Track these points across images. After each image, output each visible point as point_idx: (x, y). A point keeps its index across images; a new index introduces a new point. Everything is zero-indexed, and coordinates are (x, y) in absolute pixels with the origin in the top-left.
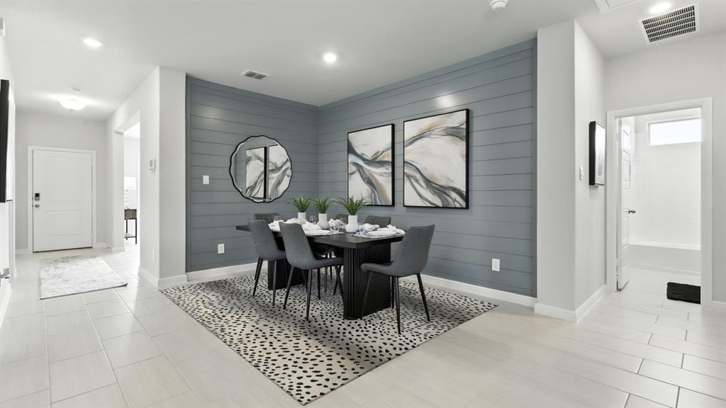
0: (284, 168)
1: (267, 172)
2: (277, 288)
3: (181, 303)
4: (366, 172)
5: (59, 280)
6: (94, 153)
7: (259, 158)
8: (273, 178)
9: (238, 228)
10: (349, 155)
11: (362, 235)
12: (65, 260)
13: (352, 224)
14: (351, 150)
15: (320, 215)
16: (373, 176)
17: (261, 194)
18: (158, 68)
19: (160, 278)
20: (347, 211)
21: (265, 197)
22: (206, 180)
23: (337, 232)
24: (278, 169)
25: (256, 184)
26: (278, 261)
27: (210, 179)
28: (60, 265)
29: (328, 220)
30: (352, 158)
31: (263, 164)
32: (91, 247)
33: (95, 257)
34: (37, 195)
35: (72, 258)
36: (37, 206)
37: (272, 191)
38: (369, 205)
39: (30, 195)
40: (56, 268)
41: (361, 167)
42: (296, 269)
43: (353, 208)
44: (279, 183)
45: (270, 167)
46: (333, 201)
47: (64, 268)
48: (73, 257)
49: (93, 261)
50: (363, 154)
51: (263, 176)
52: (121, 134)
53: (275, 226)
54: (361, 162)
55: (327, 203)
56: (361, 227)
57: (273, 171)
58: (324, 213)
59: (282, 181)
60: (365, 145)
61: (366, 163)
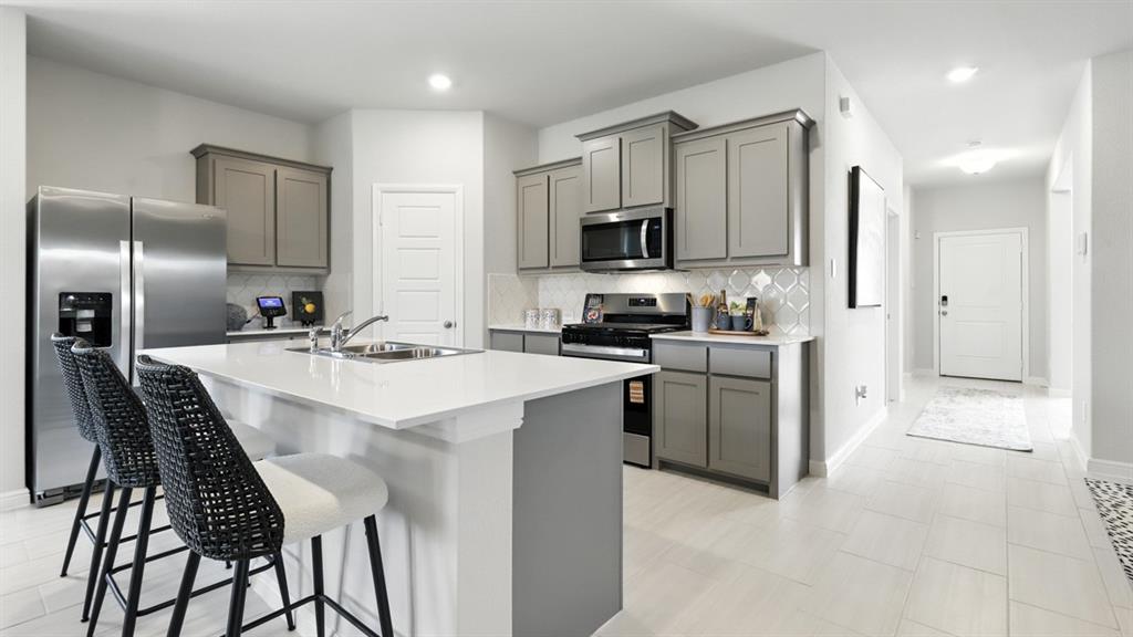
3: (1113, 515)
5: (943, 418)
6: (1025, 230)
12: (969, 393)
18: (1089, 63)
19: (1094, 456)
28: (960, 398)
32: (1021, 382)
33: (1015, 397)
34: (945, 298)
35: (981, 391)
36: (945, 314)
39: (937, 299)
40: (952, 401)
47: (959, 403)
48: (985, 392)
49: (1007, 402)
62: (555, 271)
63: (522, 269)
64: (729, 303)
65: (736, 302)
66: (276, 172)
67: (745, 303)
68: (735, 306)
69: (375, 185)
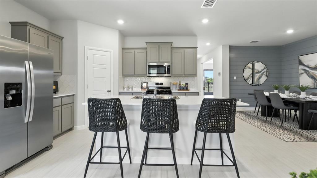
0: (262, 72)
1: (254, 73)
2: (267, 116)
4: (311, 73)
7: (250, 68)
8: (257, 76)
9: (249, 94)
10: (300, 66)
11: (308, 99)
13: (303, 95)
14: (300, 63)
15: (285, 91)
16: (315, 75)
17: (251, 82)
18: (221, 46)
20: (300, 90)
21: (253, 83)
22: (235, 78)
23: (295, 97)
24: (259, 72)
25: (248, 78)
26: (268, 106)
27: (236, 78)
29: (290, 93)
30: (301, 67)
31: (252, 70)
37: (257, 81)
38: (312, 88)
41: (307, 71)
42: (276, 109)
43: (303, 89)
44: (260, 78)
45: (255, 71)
46: (293, 86)
50: (308, 65)
51: (252, 75)
52: (202, 64)
53: (267, 94)
54: (307, 69)
55: (289, 87)
56: (307, 97)
57: (257, 73)
58: (288, 90)
59: (261, 77)
60: (310, 61)
61: (311, 69)
62: (137, 76)
63: (124, 75)
64: (181, 84)
65: (183, 84)
66: (48, 36)
67: (185, 84)
68: (183, 85)
69: (86, 47)
